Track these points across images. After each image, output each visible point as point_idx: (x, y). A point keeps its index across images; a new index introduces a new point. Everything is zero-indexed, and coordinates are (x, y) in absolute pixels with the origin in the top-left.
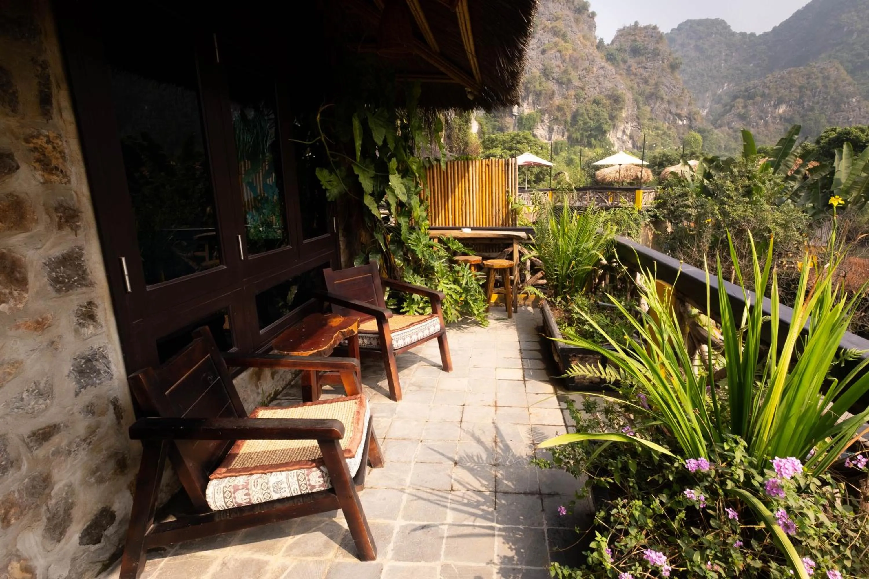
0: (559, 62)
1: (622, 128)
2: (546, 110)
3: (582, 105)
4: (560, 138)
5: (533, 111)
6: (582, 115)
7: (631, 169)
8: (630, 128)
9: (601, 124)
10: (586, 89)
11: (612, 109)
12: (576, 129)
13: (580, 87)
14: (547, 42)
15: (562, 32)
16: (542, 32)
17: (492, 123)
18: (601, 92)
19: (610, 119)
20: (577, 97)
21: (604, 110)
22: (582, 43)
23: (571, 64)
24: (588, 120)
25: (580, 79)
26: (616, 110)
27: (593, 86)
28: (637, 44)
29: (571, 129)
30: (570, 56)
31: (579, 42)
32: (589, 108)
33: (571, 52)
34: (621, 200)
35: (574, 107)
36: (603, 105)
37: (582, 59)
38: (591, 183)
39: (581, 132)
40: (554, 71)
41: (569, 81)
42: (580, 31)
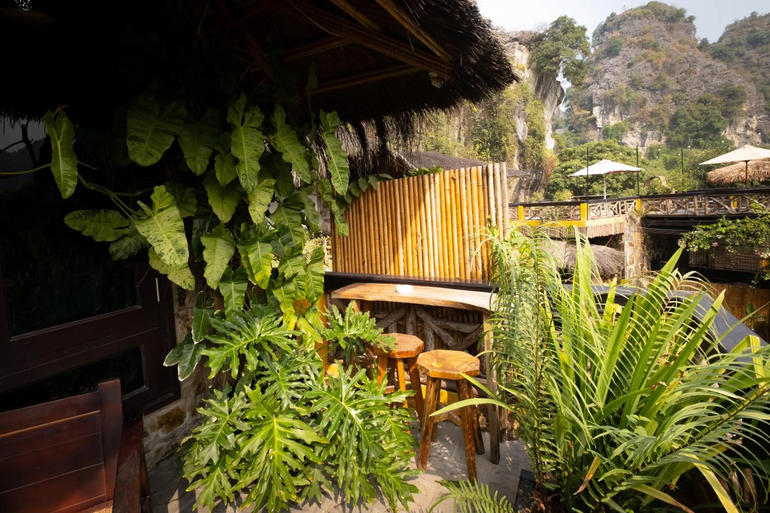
0: (650, 71)
1: (744, 122)
2: (636, 119)
3: (683, 107)
4: (655, 142)
5: (620, 121)
6: (684, 117)
7: (764, 165)
8: (756, 122)
9: (711, 122)
10: (688, 90)
11: (727, 105)
12: (677, 132)
13: (679, 90)
14: (633, 56)
15: (652, 44)
16: (628, 48)
17: (574, 138)
18: (708, 91)
19: (723, 116)
20: (676, 101)
21: (715, 107)
22: (678, 48)
23: (665, 71)
24: (693, 121)
25: (678, 82)
26: (733, 105)
27: (697, 86)
28: (757, 34)
29: (669, 132)
30: (664, 63)
31: (675, 48)
32: (693, 108)
33: (664, 59)
34: (753, 205)
35: (672, 111)
36: (713, 103)
37: (680, 63)
38: (701, 186)
39: (683, 134)
40: (644, 80)
41: (664, 86)
42: (675, 38)
